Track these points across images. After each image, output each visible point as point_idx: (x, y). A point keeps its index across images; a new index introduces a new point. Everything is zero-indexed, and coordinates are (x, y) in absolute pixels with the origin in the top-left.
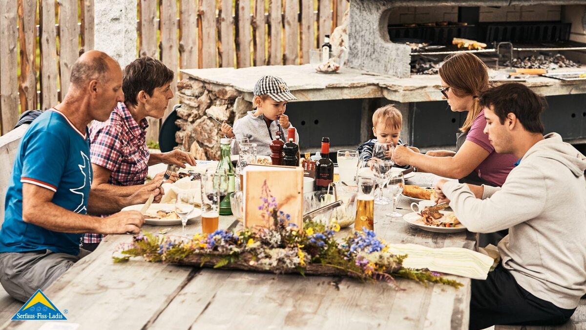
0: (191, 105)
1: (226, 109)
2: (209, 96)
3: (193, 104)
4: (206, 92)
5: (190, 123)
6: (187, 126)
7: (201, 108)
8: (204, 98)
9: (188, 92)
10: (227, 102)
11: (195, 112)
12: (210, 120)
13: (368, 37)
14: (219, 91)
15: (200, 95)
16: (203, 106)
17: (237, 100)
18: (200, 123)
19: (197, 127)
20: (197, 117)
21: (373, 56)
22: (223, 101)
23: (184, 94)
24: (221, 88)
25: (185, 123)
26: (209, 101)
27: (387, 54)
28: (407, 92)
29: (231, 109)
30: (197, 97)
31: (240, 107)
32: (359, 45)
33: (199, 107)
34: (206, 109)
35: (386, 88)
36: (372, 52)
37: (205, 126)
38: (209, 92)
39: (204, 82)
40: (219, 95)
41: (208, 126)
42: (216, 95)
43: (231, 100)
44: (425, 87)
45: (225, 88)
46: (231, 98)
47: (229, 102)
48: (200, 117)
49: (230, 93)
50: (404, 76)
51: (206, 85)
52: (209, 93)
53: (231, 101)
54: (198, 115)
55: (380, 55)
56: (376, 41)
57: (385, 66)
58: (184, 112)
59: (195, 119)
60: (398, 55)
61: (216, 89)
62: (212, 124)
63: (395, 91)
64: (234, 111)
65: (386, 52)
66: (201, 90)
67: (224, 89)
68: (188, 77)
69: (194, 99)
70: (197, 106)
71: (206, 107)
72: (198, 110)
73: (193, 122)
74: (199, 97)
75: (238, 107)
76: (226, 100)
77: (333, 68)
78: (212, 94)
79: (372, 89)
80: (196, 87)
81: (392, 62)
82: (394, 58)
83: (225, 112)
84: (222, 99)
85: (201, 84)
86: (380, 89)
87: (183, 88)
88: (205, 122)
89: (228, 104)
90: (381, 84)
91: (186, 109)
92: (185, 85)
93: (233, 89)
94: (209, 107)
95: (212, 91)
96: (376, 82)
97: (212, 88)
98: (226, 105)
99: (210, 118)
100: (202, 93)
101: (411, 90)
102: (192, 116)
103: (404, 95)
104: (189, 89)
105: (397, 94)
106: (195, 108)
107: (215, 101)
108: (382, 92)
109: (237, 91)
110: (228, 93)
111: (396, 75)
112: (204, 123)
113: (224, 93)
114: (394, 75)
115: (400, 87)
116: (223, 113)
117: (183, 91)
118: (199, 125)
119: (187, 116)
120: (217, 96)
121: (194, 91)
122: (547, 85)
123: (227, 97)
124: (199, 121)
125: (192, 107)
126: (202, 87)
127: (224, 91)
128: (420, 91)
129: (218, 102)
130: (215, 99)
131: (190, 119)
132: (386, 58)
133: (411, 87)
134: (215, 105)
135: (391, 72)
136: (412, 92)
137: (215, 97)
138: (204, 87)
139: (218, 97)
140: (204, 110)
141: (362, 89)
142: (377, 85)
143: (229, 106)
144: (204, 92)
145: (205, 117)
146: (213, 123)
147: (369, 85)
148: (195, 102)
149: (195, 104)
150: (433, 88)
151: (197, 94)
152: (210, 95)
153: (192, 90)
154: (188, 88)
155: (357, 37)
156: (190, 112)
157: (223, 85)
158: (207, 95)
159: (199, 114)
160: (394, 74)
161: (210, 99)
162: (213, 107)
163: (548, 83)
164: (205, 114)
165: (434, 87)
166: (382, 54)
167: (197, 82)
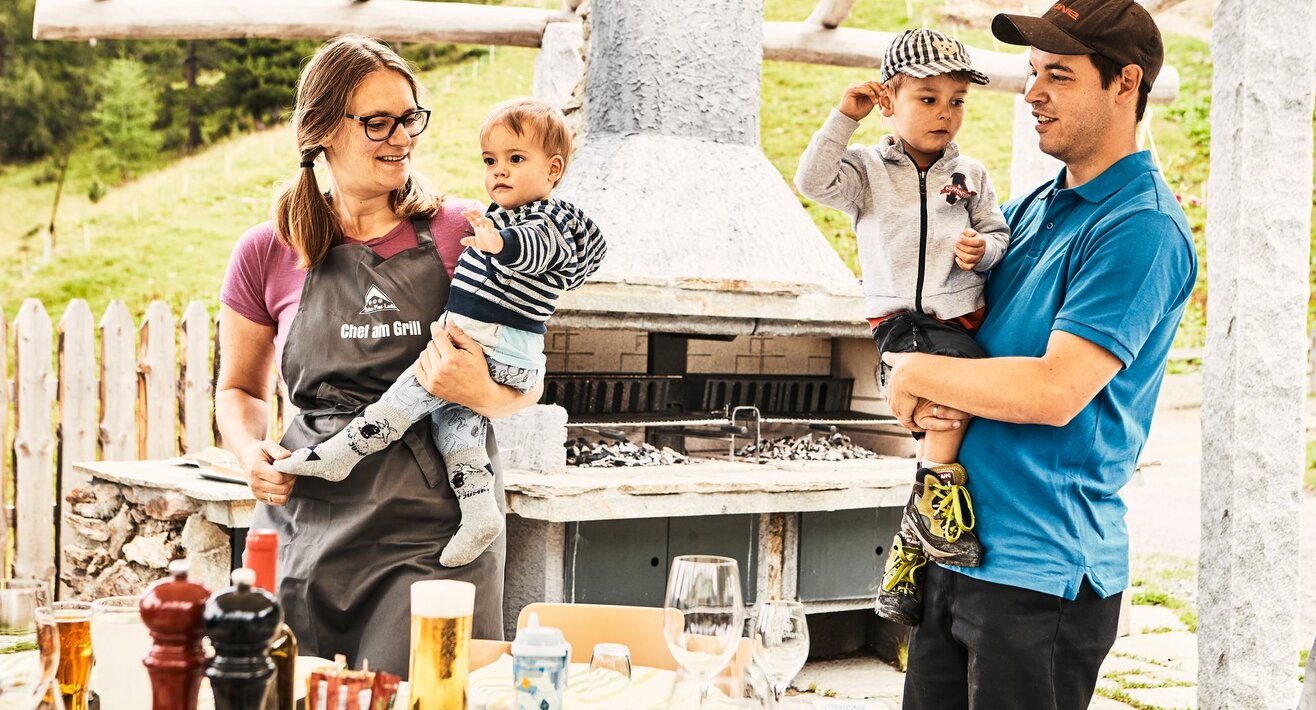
0: (92, 538)
1: (166, 542)
2: (132, 516)
3: (98, 534)
4: (125, 507)
5: (91, 577)
6: (85, 584)
7: (113, 543)
8: (121, 522)
9: (86, 509)
10: (167, 527)
11: (101, 551)
12: (132, 567)
14: (152, 503)
15: (112, 514)
16: (119, 539)
17: (188, 521)
18: (111, 575)
19: (105, 585)
20: (106, 563)
22: (160, 523)
23: (79, 514)
24: (155, 495)
25: (81, 578)
26: (130, 527)
27: (515, 427)
28: (565, 499)
29: (176, 541)
30: (106, 519)
31: (195, 537)
33: (108, 541)
34: (124, 543)
35: (519, 493)
37: (121, 582)
38: (132, 506)
39: (120, 485)
40: (152, 511)
41: (126, 581)
42: (144, 512)
43: (177, 521)
44: (602, 489)
45: (163, 495)
46: (177, 518)
47: (172, 527)
48: (112, 562)
49: (175, 504)
50: (555, 470)
51: (126, 492)
52: (130, 509)
53: (177, 524)
54: (107, 557)
55: (502, 430)
57: (513, 452)
58: (79, 554)
59: (100, 567)
60: (539, 428)
61: (144, 499)
62: (135, 576)
63: (539, 498)
64: (183, 546)
65: (515, 423)
66: (114, 504)
67: (161, 497)
68: (91, 478)
69: (99, 525)
70: (106, 538)
71: (124, 540)
72: (107, 548)
73: (96, 574)
74: (110, 518)
75: (191, 535)
76: (166, 522)
78: (137, 510)
80: (105, 498)
81: (528, 441)
82: (531, 433)
83: (162, 549)
84: (157, 521)
85: (116, 491)
87: (78, 502)
88: (121, 573)
89: (171, 530)
91: (84, 546)
92: (81, 495)
93: (183, 498)
94: (129, 539)
95: (136, 505)
97: (137, 498)
98: (166, 534)
99: (133, 564)
100: (116, 511)
101: (573, 495)
102: (95, 561)
103: (561, 506)
104: (89, 502)
105: (542, 504)
106: (102, 542)
107: (143, 526)
109: (190, 499)
110: (170, 506)
111: (536, 468)
112: (118, 575)
113: (161, 505)
114: (532, 469)
115: (549, 490)
116: (160, 552)
117: (79, 507)
118: (107, 581)
119: (85, 561)
120: (148, 514)
121: (101, 507)
122: (839, 487)
123: (167, 515)
124: (108, 571)
125: (94, 543)
126: (118, 497)
127: (162, 502)
128: (591, 496)
129: (148, 528)
130: (143, 522)
131: (91, 568)
132: (514, 436)
133: (573, 488)
134: (143, 535)
135: (527, 461)
136: (576, 499)
137: (143, 518)
138: (120, 498)
139: (149, 517)
140: (119, 547)
143: (173, 535)
144: (121, 506)
145: (121, 562)
146: (138, 574)
148: (102, 531)
149: (102, 534)
150: (619, 492)
151: (106, 513)
152: (133, 512)
153: (96, 505)
154: (88, 500)
156: (89, 553)
157: (157, 489)
158: (127, 513)
159: (109, 556)
160: (532, 466)
161: (133, 522)
162: (138, 539)
163: (840, 484)
164: (121, 555)
165: (619, 489)
166: (505, 427)
167: (106, 486)
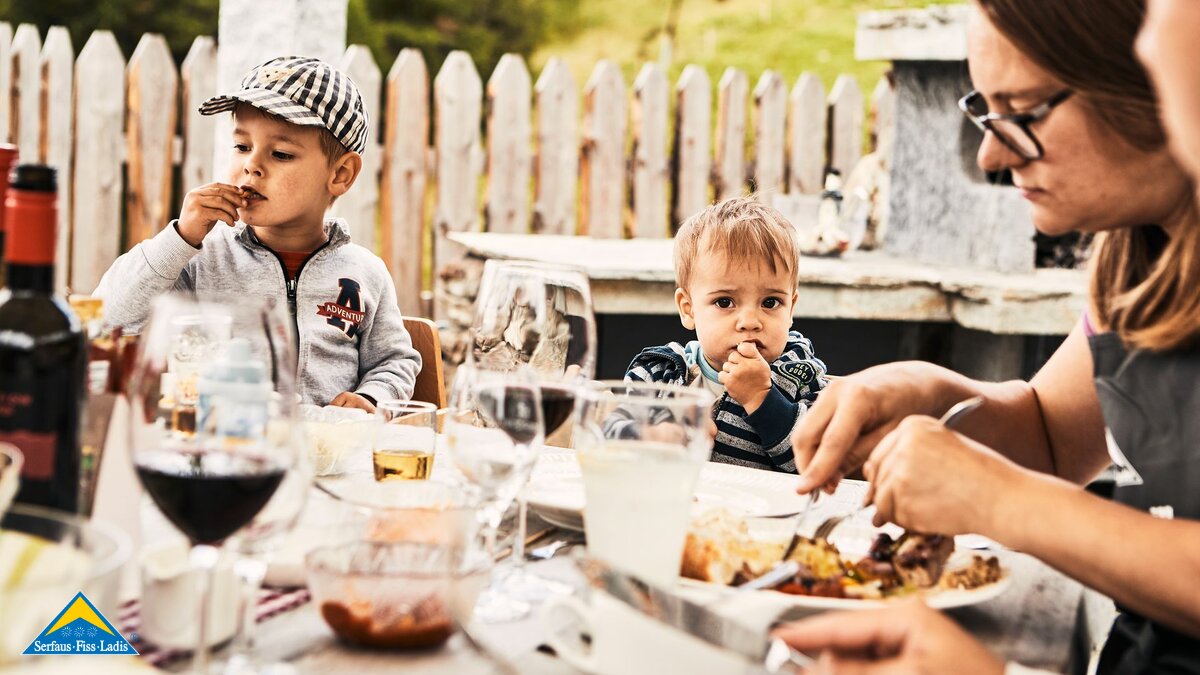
0: (460, 321)
3: (464, 316)
9: (457, 288)
13: (934, 174)
21: (944, 222)
23: (451, 292)
27: (974, 214)
28: (1014, 304)
32: (911, 195)
35: (959, 295)
36: (943, 213)
44: (1066, 295)
50: (1016, 268)
55: (960, 219)
56: (951, 182)
57: (972, 247)
60: (1001, 214)
63: (983, 302)
65: (974, 209)
77: (829, 244)
79: (922, 297)
81: (988, 233)
82: (991, 223)
86: (943, 298)
87: (452, 279)
90: (948, 284)
92: (454, 271)
96: (933, 278)
101: (1026, 301)
103: (1005, 313)
104: (459, 282)
105: (985, 309)
108: (950, 307)
111: (995, 266)
114: (989, 268)
115: (996, 293)
128: (1050, 304)
132: (973, 226)
133: (1028, 292)
135: (983, 259)
136: (1029, 306)
141: (894, 294)
142: (937, 287)
147: (915, 284)
153: (467, 284)
154: (459, 277)
155: (910, 175)
160: (990, 264)
166: (963, 215)
